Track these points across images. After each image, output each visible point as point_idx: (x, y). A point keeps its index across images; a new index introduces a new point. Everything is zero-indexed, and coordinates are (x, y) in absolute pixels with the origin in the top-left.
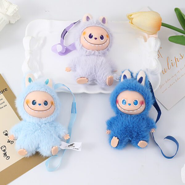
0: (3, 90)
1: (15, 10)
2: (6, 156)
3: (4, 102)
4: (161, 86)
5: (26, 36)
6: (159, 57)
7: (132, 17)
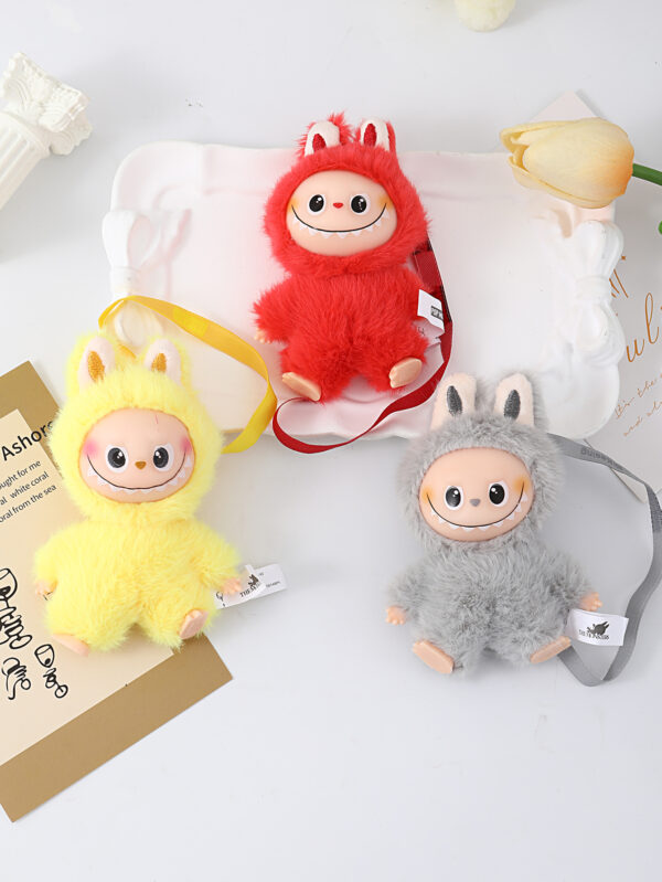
0: (42, 429)
1: (73, 110)
2: (56, 683)
3: (45, 476)
4: (619, 410)
5: (112, 207)
6: (615, 293)
7: (522, 140)
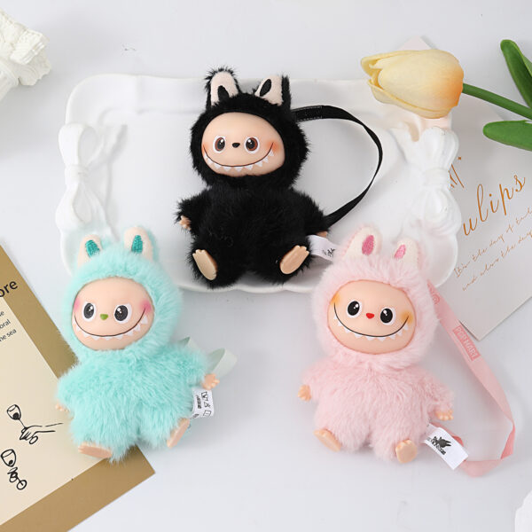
0: (5, 288)
1: (36, 47)
2: (17, 478)
3: (8, 323)
4: (458, 271)
6: (454, 184)
7: (378, 65)
